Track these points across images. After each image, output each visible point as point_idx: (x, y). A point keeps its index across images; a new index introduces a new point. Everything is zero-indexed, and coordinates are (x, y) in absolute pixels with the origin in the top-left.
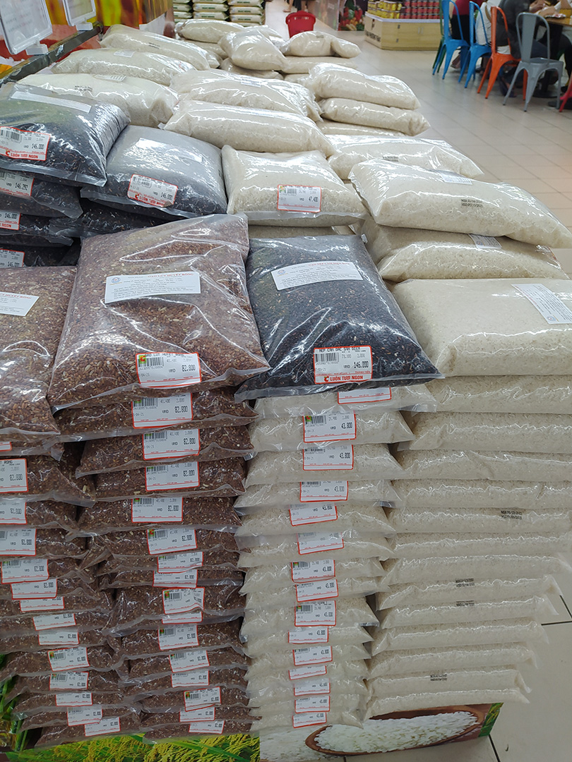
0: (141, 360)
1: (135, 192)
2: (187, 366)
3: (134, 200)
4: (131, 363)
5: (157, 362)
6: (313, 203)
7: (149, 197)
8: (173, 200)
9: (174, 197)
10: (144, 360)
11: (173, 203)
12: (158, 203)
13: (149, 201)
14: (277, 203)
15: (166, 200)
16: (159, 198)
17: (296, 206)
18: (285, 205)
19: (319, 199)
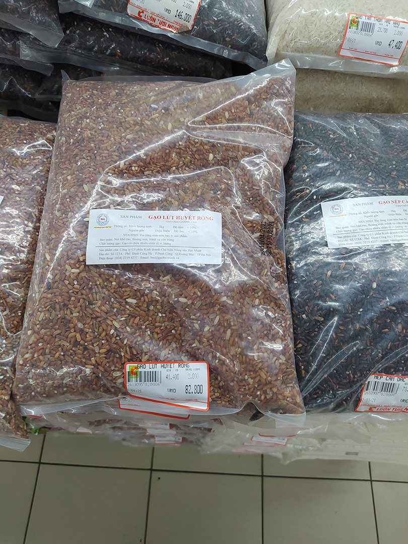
0: (132, 372)
1: (138, 7)
2: (193, 386)
3: (136, 18)
4: (118, 374)
5: (152, 377)
6: (392, 51)
7: (158, 16)
8: (192, 22)
9: (193, 17)
10: (136, 374)
11: (190, 28)
12: (169, 26)
13: (157, 23)
14: (341, 46)
15: (182, 22)
16: (171, 18)
17: (366, 52)
18: (351, 50)
19: (404, 45)
